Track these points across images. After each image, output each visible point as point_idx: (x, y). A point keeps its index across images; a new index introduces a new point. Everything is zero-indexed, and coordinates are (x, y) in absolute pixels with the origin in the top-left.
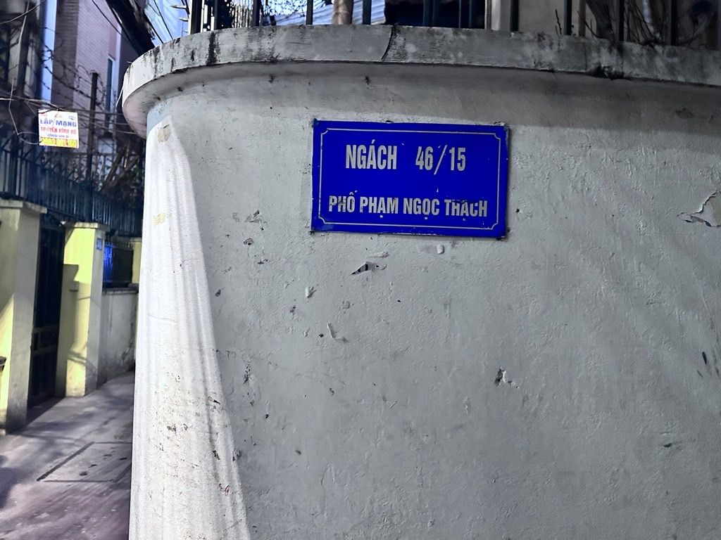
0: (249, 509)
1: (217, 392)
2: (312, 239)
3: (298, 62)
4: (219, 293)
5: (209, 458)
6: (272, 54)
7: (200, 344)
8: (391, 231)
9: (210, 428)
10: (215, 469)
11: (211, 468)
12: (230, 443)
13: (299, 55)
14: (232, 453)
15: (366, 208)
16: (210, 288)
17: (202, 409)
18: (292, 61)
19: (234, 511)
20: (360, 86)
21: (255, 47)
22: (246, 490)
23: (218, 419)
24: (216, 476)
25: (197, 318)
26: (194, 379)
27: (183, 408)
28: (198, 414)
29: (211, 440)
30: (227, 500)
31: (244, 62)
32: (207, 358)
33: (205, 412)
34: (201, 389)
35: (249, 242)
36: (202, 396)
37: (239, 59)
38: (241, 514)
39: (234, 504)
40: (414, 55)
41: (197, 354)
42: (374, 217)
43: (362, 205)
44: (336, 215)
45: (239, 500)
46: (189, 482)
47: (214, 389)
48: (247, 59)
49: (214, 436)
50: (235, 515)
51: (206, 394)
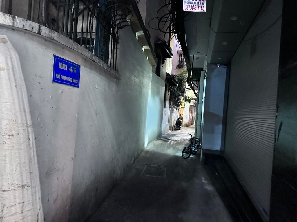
0: (37, 151)
1: (30, 123)
2: (52, 84)
3: (58, 42)
4: (31, 96)
5: (27, 141)
6: (54, 38)
7: (24, 110)
8: (66, 84)
9: (28, 132)
10: (29, 143)
11: (28, 143)
12: (33, 136)
13: (59, 41)
14: (34, 138)
15: (62, 78)
16: (28, 94)
17: (25, 128)
18: (57, 42)
19: (34, 153)
20: (62, 49)
21: (50, 34)
22: (37, 147)
23: (30, 130)
24: (29, 145)
25: (23, 102)
26: (22, 120)
27: (17, 129)
28: (23, 130)
29: (28, 136)
30: (32, 150)
31: (47, 37)
32: (27, 114)
33: (26, 129)
34: (25, 122)
35: (39, 83)
36: (25, 124)
37: (47, 36)
38: (35, 153)
39: (34, 151)
40: (76, 48)
41: (23, 113)
42: (63, 80)
43: (61, 77)
44: (57, 79)
45: (35, 150)
46: (19, 149)
47: (29, 122)
48: (49, 37)
49: (29, 135)
50: (34, 154)
51: (27, 123)
